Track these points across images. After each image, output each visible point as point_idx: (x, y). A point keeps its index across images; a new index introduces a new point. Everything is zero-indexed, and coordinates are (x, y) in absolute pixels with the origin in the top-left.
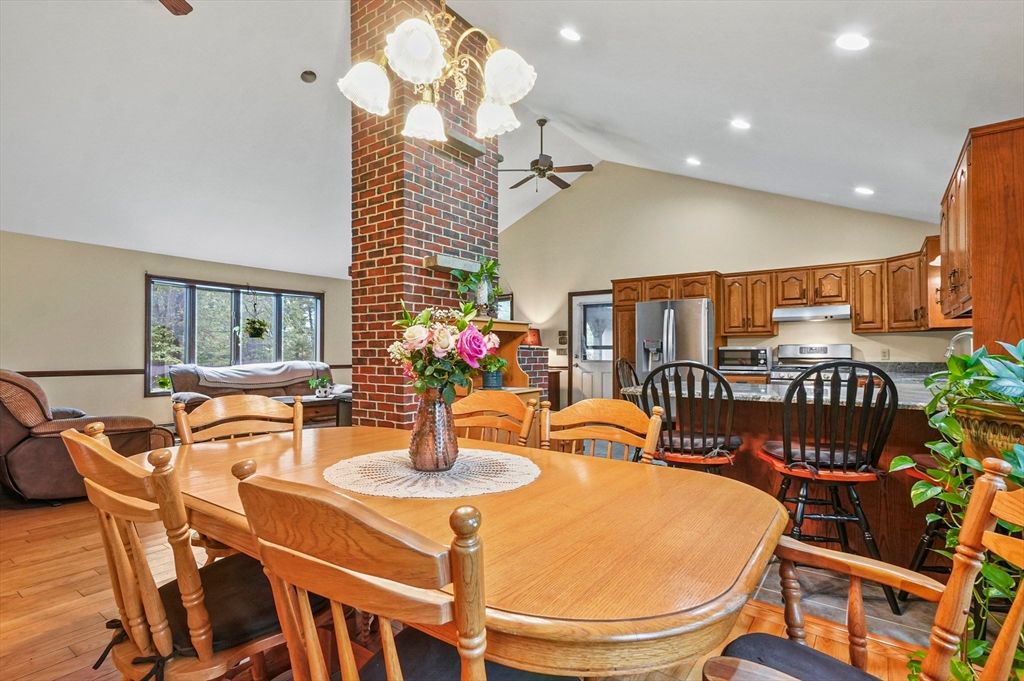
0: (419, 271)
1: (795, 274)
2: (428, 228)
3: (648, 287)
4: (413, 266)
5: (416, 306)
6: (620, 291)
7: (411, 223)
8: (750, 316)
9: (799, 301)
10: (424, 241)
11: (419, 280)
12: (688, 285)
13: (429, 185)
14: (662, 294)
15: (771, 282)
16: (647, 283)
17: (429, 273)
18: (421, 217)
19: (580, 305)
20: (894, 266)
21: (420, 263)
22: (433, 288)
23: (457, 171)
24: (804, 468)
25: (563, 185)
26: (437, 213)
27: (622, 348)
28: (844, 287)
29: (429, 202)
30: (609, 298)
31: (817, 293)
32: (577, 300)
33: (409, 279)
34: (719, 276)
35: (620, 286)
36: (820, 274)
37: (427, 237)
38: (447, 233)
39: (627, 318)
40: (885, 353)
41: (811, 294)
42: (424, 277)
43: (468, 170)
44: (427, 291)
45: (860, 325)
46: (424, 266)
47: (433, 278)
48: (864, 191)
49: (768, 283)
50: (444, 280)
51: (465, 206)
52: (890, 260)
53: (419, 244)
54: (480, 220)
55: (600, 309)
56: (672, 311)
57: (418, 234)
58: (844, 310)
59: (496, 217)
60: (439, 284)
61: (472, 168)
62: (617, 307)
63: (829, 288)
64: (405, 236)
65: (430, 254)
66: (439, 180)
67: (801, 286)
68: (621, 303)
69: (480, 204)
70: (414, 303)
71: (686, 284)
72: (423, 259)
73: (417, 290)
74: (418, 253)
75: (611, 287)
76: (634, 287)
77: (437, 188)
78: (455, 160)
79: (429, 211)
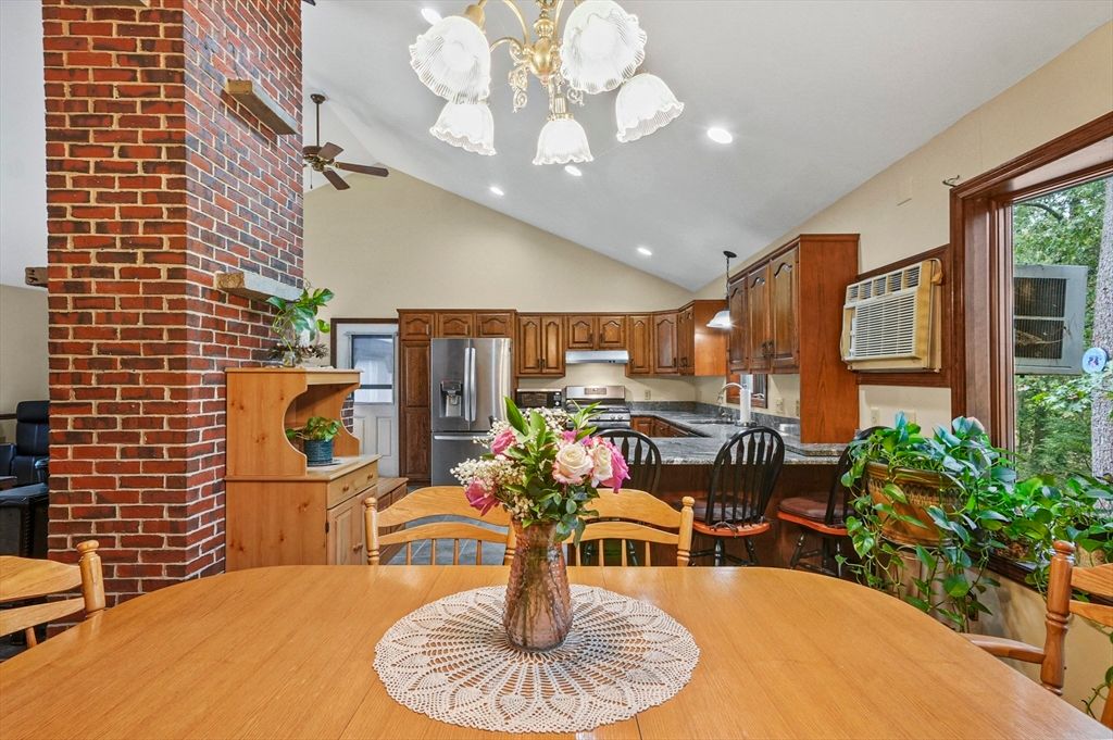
0: (208, 293)
1: (583, 319)
2: (221, 228)
3: (442, 320)
4: (200, 286)
5: (204, 347)
6: (408, 323)
7: (196, 217)
8: (544, 358)
9: (587, 345)
10: (215, 247)
11: (209, 308)
12: (487, 323)
13: (220, 162)
14: (458, 330)
15: (563, 324)
16: (441, 316)
17: (221, 298)
18: (211, 210)
19: (347, 334)
20: (658, 319)
21: (209, 281)
22: (227, 319)
23: (255, 148)
24: (723, 526)
25: (341, 185)
26: (231, 208)
27: (410, 389)
28: (622, 334)
29: (220, 188)
30: (393, 329)
31: (601, 337)
32: (342, 329)
33: (195, 305)
34: (516, 314)
35: (406, 317)
36: (604, 320)
37: (219, 242)
38: (245, 238)
39: (417, 356)
40: (648, 394)
41: (596, 339)
42: (214, 303)
43: (268, 150)
44: (219, 324)
45: (634, 370)
46: (215, 287)
47: (226, 305)
48: (645, 252)
49: (560, 326)
50: (241, 308)
51: (266, 202)
52: (655, 314)
53: (208, 251)
54: (283, 224)
55: (372, 340)
56: (473, 350)
57: (207, 237)
58: (624, 356)
59: (301, 222)
60: (235, 313)
61: (274, 148)
62: (404, 342)
63: (610, 335)
64: (189, 236)
65: (223, 268)
66: (234, 157)
67: (588, 330)
68: (411, 337)
69: (282, 201)
70: (202, 344)
71: (486, 321)
72: (215, 275)
73: (207, 323)
74: (207, 265)
75: (397, 317)
76: (425, 319)
77: (231, 169)
78: (253, 130)
79: (221, 202)
